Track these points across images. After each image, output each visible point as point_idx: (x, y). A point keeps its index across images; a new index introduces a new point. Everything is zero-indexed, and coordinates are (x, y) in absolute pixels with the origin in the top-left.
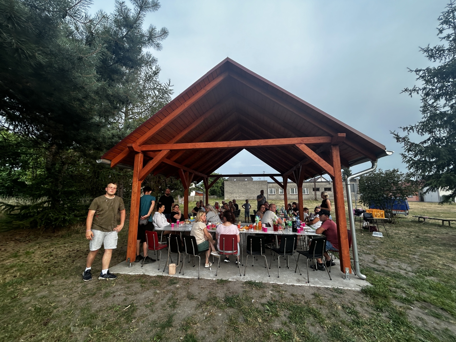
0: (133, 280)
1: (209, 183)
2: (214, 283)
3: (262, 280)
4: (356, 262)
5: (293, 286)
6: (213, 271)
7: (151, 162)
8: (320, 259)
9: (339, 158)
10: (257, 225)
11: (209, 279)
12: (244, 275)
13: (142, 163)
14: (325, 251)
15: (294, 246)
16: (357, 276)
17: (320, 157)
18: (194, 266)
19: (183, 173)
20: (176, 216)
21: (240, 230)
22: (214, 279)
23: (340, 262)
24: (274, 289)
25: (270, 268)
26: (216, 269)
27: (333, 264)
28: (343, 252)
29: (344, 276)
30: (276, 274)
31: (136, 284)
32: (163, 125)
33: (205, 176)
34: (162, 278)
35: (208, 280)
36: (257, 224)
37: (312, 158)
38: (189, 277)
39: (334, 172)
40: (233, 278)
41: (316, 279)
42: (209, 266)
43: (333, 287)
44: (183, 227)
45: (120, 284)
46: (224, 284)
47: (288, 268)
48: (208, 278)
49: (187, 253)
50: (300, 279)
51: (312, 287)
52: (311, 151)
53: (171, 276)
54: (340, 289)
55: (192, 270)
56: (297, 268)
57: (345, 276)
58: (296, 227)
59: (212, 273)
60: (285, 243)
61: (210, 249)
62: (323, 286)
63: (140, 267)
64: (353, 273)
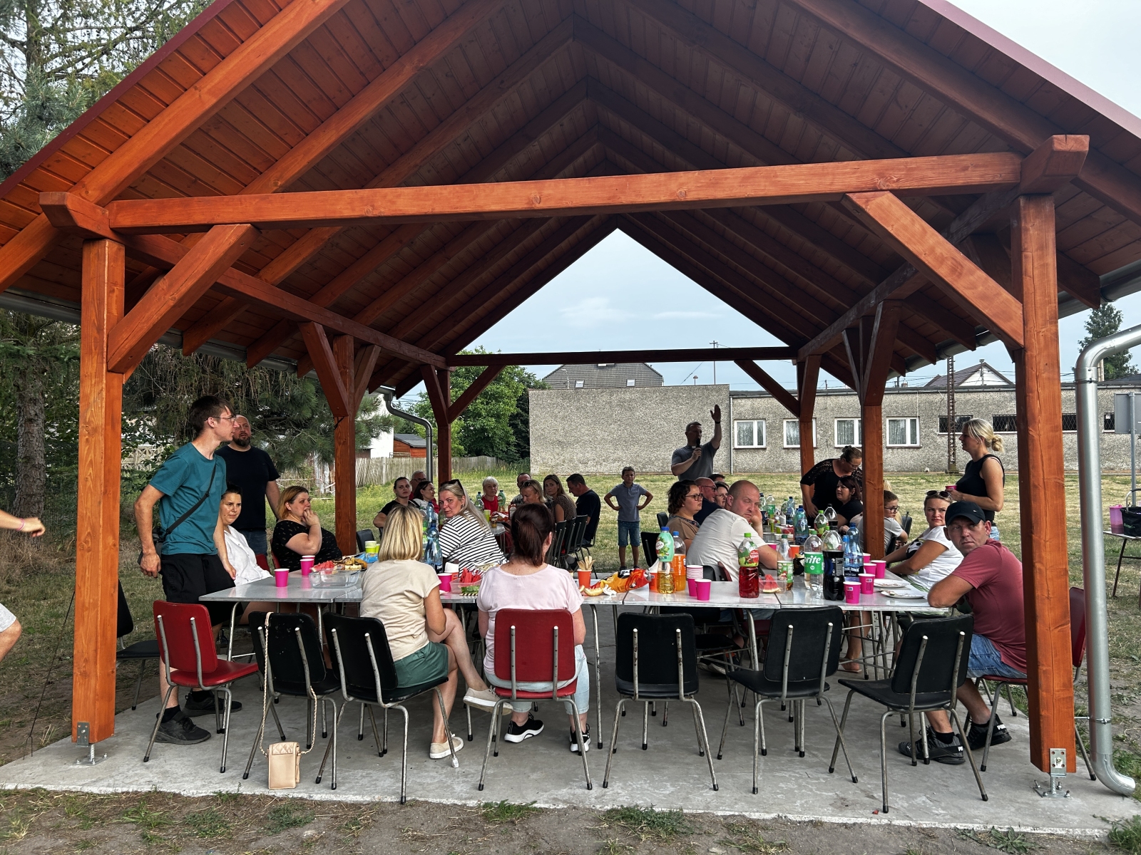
0: (108, 817)
1: (454, 394)
2: (469, 821)
3: (681, 804)
4: (1097, 725)
5: (816, 824)
6: (467, 769)
7: (162, 284)
8: (941, 715)
9: (1051, 260)
10: (668, 571)
11: (450, 801)
12: (605, 785)
13: (119, 291)
14: (965, 680)
15: (826, 660)
16: (1098, 783)
17: (960, 256)
18: (385, 752)
19: (325, 343)
20: (296, 542)
21: (589, 591)
22: (472, 803)
23: (1028, 730)
24: (734, 838)
25: (719, 757)
26: (479, 765)
27: (1000, 738)
28: (1042, 681)
29: (1045, 784)
30: (747, 781)
31: (119, 830)
32: (210, 101)
33: (435, 360)
34: (238, 805)
35: (445, 806)
36: (664, 564)
37: (923, 258)
38: (359, 798)
39: (1025, 323)
40: (555, 799)
41: (921, 799)
42: (449, 752)
43: (990, 826)
44: (333, 586)
45: (47, 830)
46: (513, 822)
47: (802, 755)
48: (444, 801)
49: (349, 693)
50: (850, 797)
51: (899, 831)
52: (920, 224)
53: (279, 794)
54: (1018, 834)
55: (374, 769)
56: (840, 755)
57: (1048, 785)
58: (842, 578)
59: (461, 779)
60: (789, 646)
61: (453, 676)
62: (946, 826)
63: (137, 761)
64: (1083, 770)
